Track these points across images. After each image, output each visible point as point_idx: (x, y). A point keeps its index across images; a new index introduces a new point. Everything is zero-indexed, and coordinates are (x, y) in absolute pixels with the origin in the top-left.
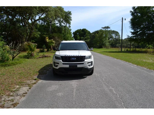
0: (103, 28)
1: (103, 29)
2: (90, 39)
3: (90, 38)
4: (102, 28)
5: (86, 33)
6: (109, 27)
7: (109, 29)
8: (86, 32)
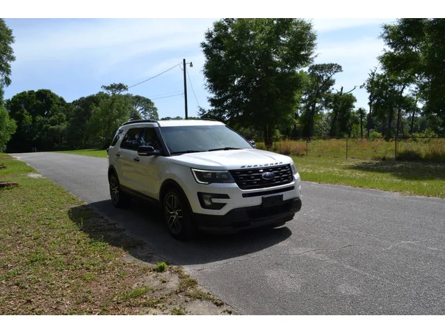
0: (107, 88)
1: (105, 92)
2: (66, 123)
3: (67, 120)
4: (104, 87)
5: (51, 102)
6: (125, 85)
7: (124, 93)
8: (51, 99)
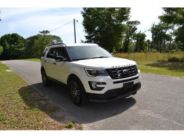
0: (41, 32)
3: (25, 46)
4: (40, 32)
